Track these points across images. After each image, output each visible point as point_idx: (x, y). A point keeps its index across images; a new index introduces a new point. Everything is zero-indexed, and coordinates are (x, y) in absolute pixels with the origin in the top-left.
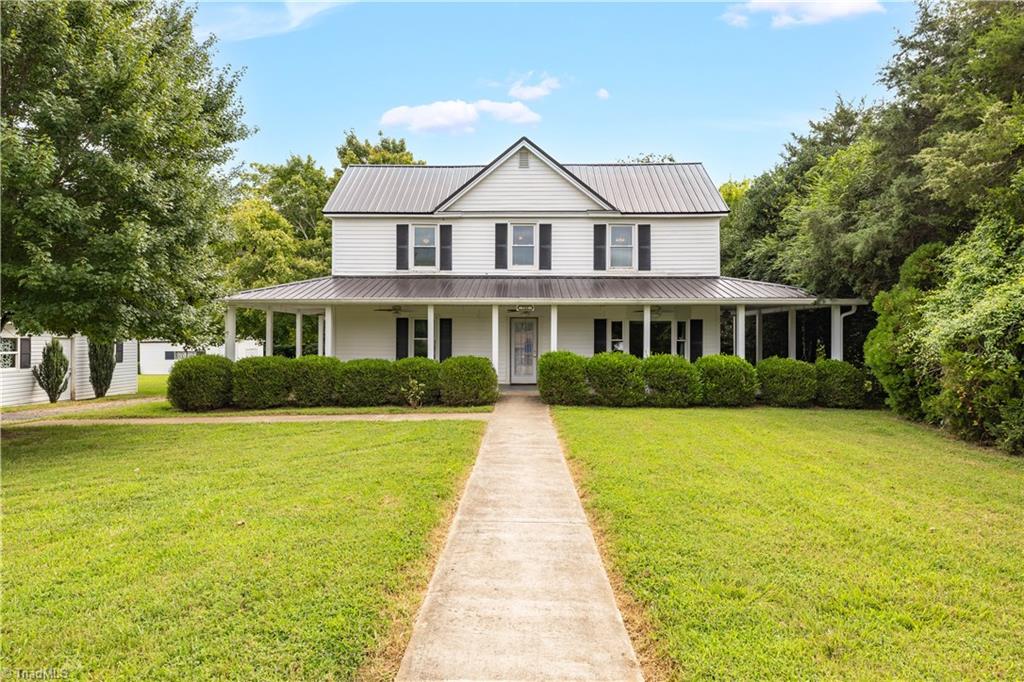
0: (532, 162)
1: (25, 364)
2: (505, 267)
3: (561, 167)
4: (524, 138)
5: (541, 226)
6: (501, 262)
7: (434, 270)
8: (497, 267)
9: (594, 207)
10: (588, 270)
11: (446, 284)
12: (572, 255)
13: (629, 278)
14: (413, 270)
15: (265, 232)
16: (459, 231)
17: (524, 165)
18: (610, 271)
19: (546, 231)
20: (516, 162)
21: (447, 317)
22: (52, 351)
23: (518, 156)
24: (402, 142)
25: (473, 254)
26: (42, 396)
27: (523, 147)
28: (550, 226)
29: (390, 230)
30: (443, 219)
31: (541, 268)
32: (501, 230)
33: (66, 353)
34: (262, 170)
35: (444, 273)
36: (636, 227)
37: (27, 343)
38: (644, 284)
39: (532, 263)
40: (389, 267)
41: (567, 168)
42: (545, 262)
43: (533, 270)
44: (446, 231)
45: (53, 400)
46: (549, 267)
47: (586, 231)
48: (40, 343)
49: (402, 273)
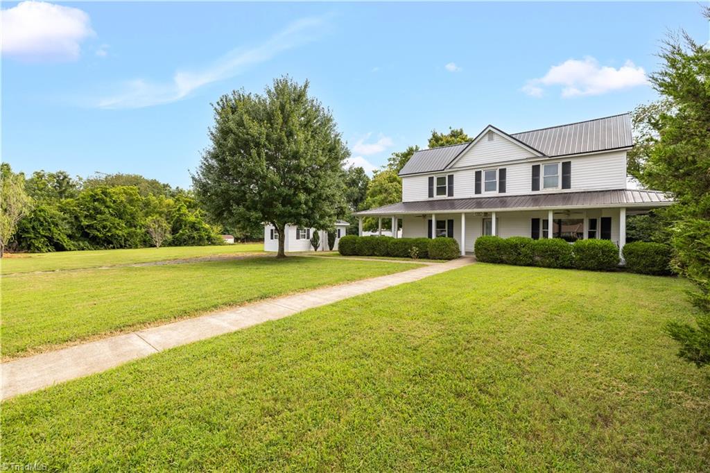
0: (495, 137)
1: (308, 238)
2: (480, 193)
3: (510, 136)
4: (490, 126)
5: (500, 170)
6: (478, 190)
7: (445, 197)
8: (476, 193)
9: (533, 156)
10: (529, 191)
11: (452, 204)
12: (519, 183)
13: (554, 194)
14: (436, 197)
15: (390, 184)
16: (457, 177)
17: (491, 139)
18: (542, 191)
19: (503, 173)
20: (486, 138)
21: (451, 219)
22: (315, 233)
23: (487, 135)
24: (461, 130)
25: (464, 187)
26: (313, 249)
27: (490, 130)
28: (505, 169)
29: (425, 180)
30: (450, 172)
31: (500, 192)
32: (478, 175)
33: (319, 234)
34: (397, 155)
35: (450, 198)
36: (561, 164)
37: (308, 230)
38: (566, 197)
39: (495, 190)
40: (425, 197)
41: (514, 136)
42: (502, 189)
43: (496, 193)
44: (451, 178)
45: (316, 250)
46: (504, 191)
47: (527, 171)
48: (312, 230)
49: (431, 199)
